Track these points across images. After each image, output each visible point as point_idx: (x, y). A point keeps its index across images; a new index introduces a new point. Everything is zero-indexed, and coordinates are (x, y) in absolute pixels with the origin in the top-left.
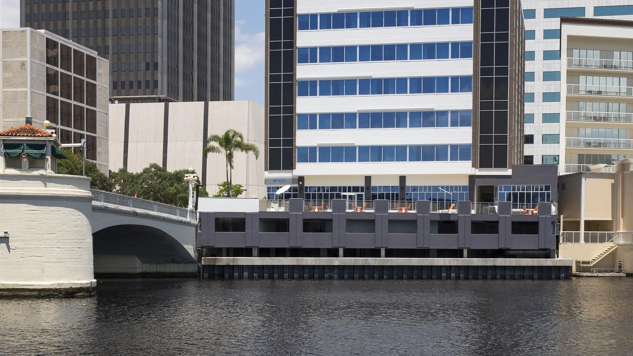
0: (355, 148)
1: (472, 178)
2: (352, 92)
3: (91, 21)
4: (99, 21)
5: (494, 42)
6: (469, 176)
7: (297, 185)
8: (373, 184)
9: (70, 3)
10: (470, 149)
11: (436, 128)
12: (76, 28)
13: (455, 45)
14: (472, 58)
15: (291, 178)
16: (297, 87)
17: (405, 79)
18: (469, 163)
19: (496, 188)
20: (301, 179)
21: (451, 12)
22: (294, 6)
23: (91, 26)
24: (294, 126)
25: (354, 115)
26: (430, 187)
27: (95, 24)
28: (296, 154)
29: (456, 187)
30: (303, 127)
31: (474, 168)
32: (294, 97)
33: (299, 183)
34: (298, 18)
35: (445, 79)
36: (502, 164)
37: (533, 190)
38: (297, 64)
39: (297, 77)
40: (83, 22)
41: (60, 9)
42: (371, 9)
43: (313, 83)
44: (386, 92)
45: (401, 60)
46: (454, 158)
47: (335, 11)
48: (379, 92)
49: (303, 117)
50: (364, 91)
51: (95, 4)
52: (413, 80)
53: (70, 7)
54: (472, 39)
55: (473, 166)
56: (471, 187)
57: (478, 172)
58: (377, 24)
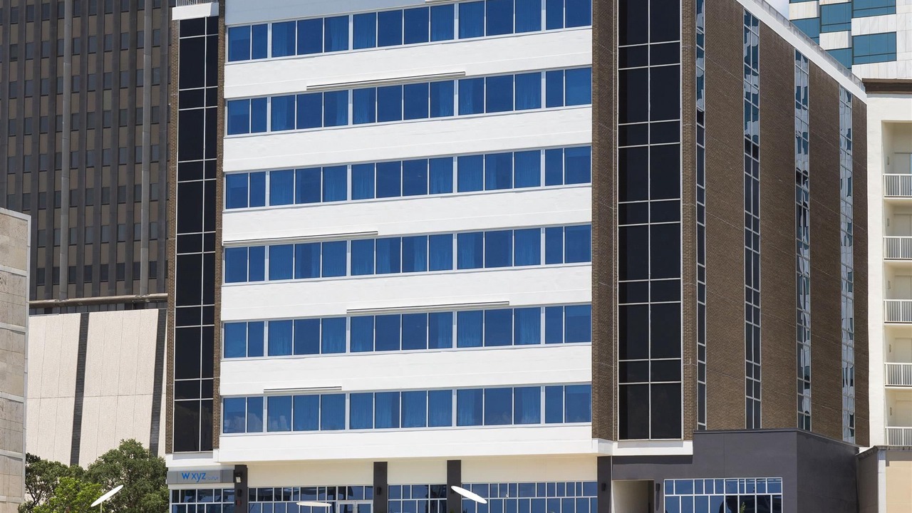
0: (342, 396)
1: (604, 463)
2: (335, 270)
3: (107, 132)
4: (124, 132)
5: (649, 145)
6: (598, 457)
7: (232, 486)
8: (392, 480)
9: (64, 95)
10: (588, 395)
11: (513, 346)
12: (77, 149)
13: (553, 154)
14: (590, 184)
15: (220, 468)
16: (224, 262)
17: (446, 238)
18: (586, 429)
19: (659, 487)
20: (241, 471)
21: (544, 81)
22: (219, 83)
23: (107, 143)
24: (216, 350)
25: (339, 321)
26: (513, 486)
27: (116, 137)
28: (220, 413)
29: (570, 485)
30: (235, 351)
31: (596, 441)
32: (216, 285)
33: (235, 481)
34: (226, 108)
35: (532, 233)
36: (669, 430)
37: (742, 491)
38: (225, 210)
39: (223, 240)
40: (91, 135)
41: (45, 111)
42: (377, 81)
43: (256, 251)
44: (409, 268)
45: (439, 193)
46: (553, 418)
47: (302, 88)
48: (395, 269)
49: (235, 328)
50: (361, 268)
51: (117, 96)
52: (465, 238)
53: (66, 104)
54: (590, 141)
55: (595, 435)
56: (603, 487)
57: (617, 449)
58: (389, 114)
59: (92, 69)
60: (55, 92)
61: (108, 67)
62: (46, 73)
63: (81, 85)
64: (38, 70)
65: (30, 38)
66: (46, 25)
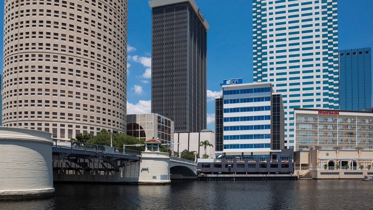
0: (239, 145)
2: (238, 129)
3: (169, 111)
4: (171, 111)
5: (276, 115)
6: (270, 152)
7: (224, 155)
8: (244, 154)
10: (270, 145)
11: (261, 139)
13: (266, 116)
14: (270, 120)
15: (222, 153)
16: (224, 128)
17: (252, 126)
19: (277, 155)
20: (225, 153)
25: (239, 136)
26: (259, 155)
28: (223, 147)
29: (266, 155)
30: (225, 139)
32: (223, 131)
34: (224, 110)
35: (263, 126)
36: (279, 149)
37: (287, 156)
38: (224, 122)
39: (224, 126)
43: (228, 127)
46: (266, 147)
47: (234, 107)
48: (246, 130)
49: (225, 136)
50: (241, 129)
51: (170, 107)
52: (255, 126)
53: (164, 107)
54: (270, 115)
55: (271, 149)
56: (270, 155)
57: (272, 151)
58: (245, 111)
59: (167, 103)
60: (162, 106)
61: (169, 103)
62: (161, 104)
63: (166, 105)
64: (160, 103)
65: (159, 99)
66: (161, 97)
